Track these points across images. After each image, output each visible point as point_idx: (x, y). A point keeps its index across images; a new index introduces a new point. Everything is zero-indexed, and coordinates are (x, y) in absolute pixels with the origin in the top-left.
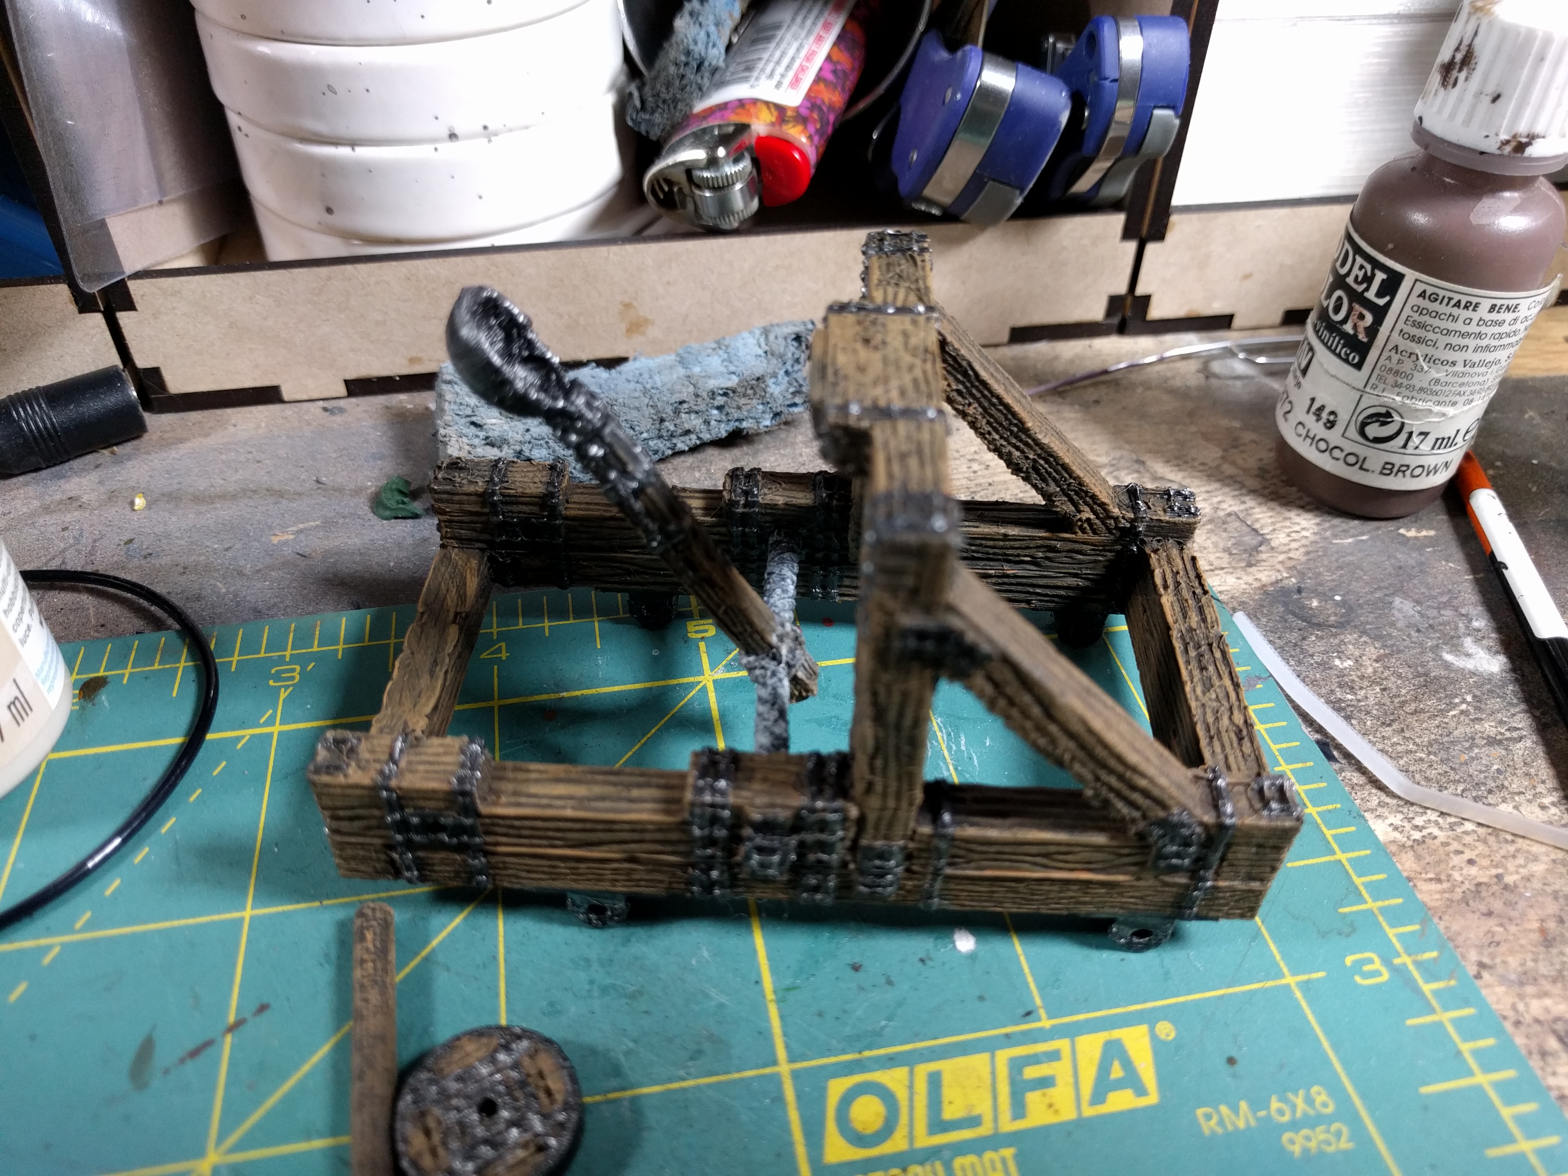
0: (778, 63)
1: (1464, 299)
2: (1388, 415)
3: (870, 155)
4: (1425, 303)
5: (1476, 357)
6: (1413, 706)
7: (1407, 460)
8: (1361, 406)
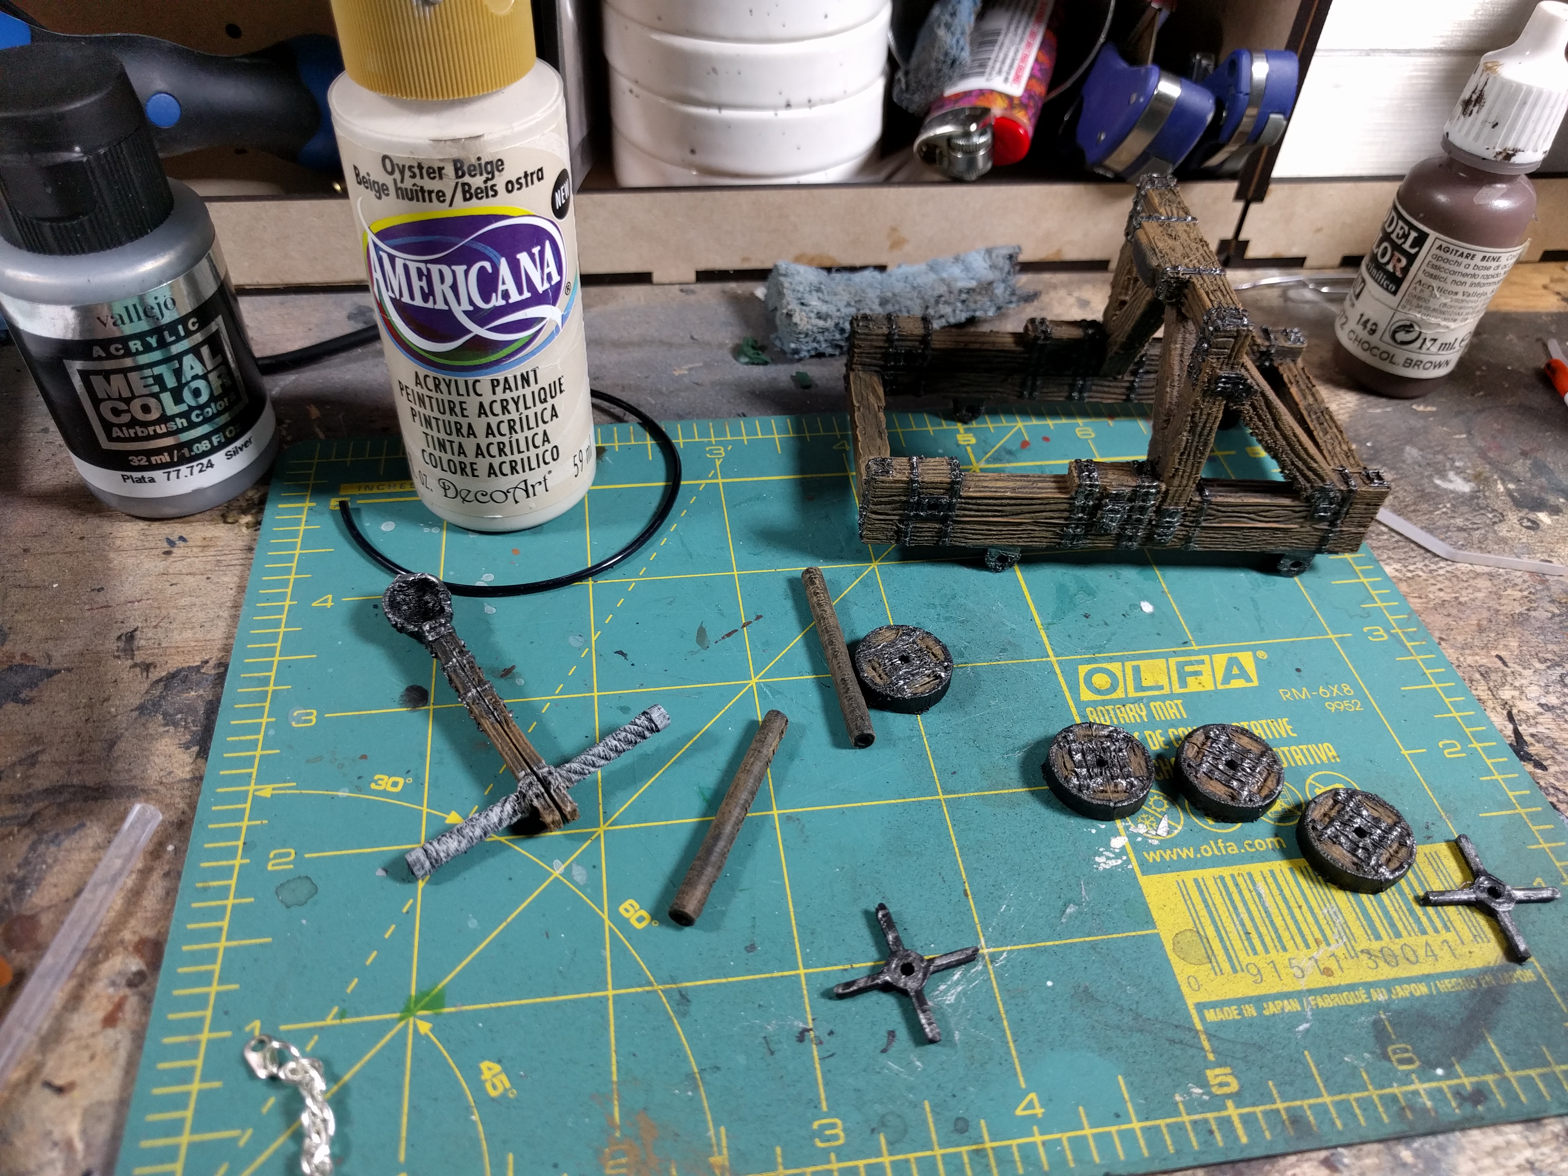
0: (1003, 62)
1: (1466, 252)
2: (1411, 326)
3: (1060, 132)
4: (1441, 253)
5: (1472, 290)
6: (1413, 508)
7: (1422, 357)
8: (1395, 320)
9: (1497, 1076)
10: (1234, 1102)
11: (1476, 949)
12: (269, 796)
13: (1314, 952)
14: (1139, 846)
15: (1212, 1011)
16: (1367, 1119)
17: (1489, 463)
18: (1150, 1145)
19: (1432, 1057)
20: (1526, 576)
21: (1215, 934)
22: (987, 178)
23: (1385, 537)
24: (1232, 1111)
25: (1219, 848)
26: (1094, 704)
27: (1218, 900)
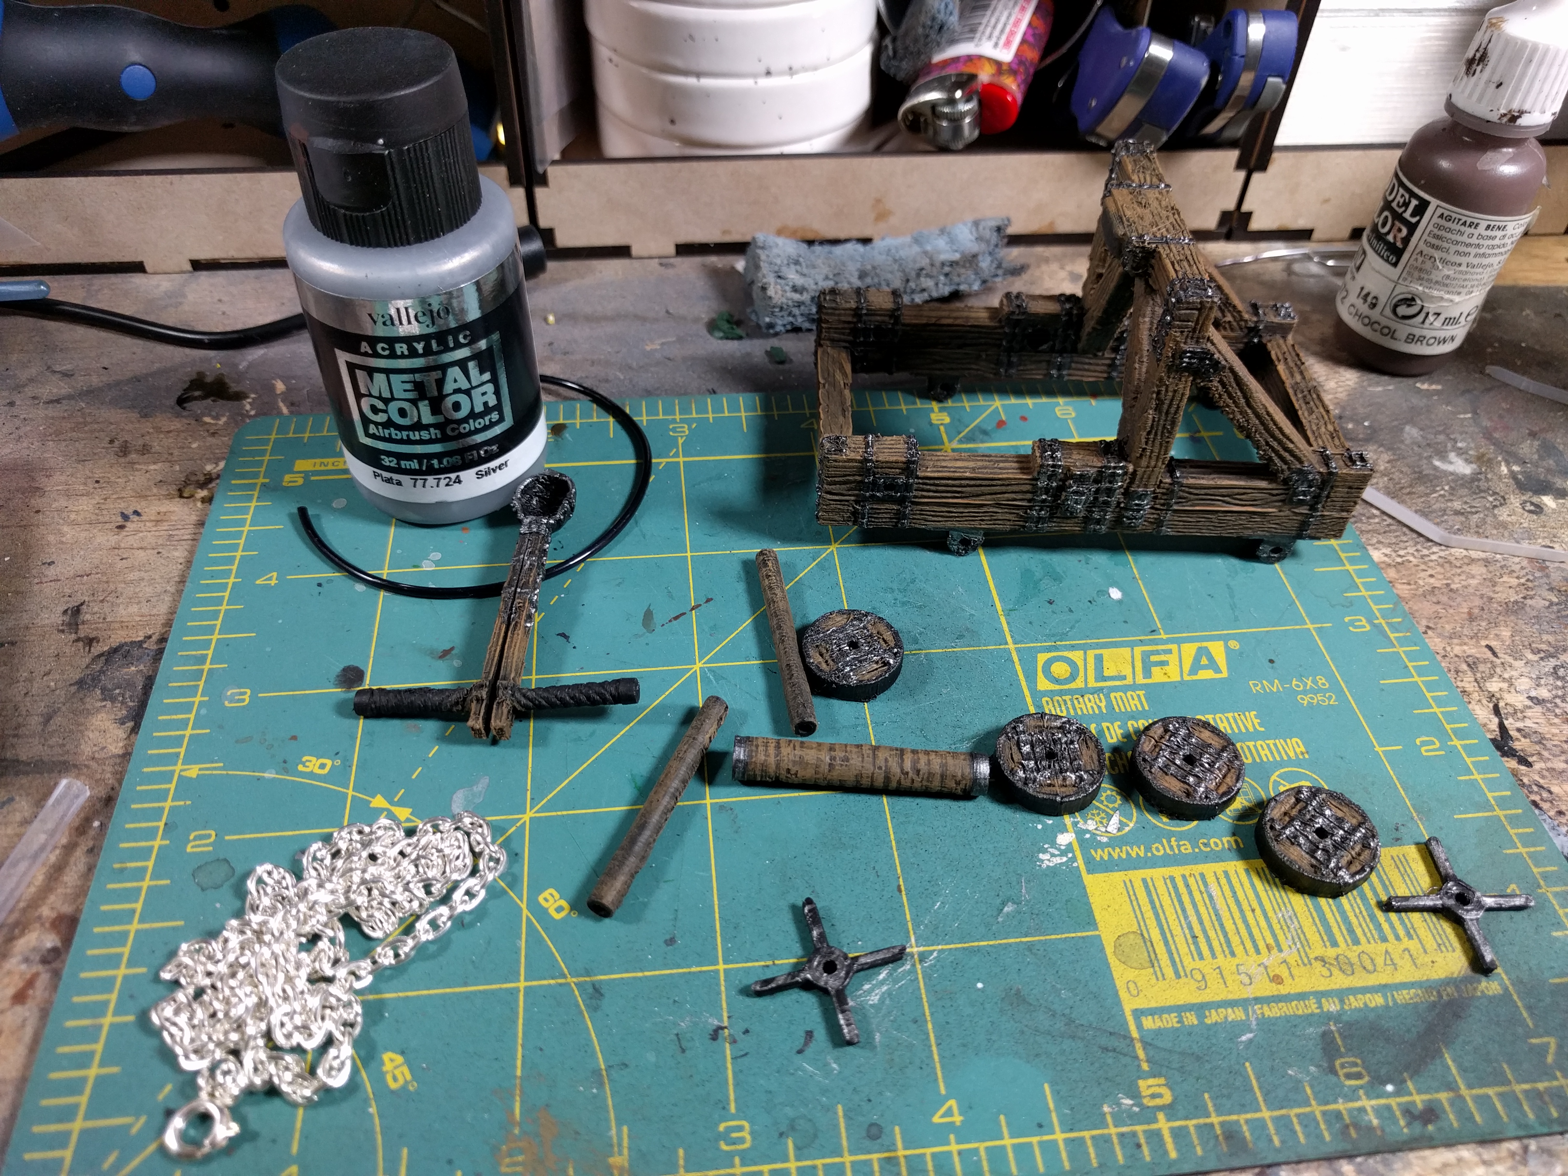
0: (994, 27)
1: (1469, 220)
2: (1413, 299)
3: (1054, 100)
4: (1442, 222)
5: (1476, 261)
6: (1408, 490)
7: (1425, 332)
8: (1395, 293)
9: (1451, 1094)
10: (1166, 1115)
11: (1439, 958)
12: (194, 776)
13: (1264, 958)
14: (1087, 842)
15: (1150, 1018)
16: (1307, 1136)
17: (1494, 444)
18: (1072, 1158)
19: (1383, 1072)
20: (1525, 563)
21: (1160, 937)
22: (973, 147)
23: (1377, 520)
24: (1163, 1124)
25: (1171, 847)
26: (1051, 694)
27: (1166, 901)
